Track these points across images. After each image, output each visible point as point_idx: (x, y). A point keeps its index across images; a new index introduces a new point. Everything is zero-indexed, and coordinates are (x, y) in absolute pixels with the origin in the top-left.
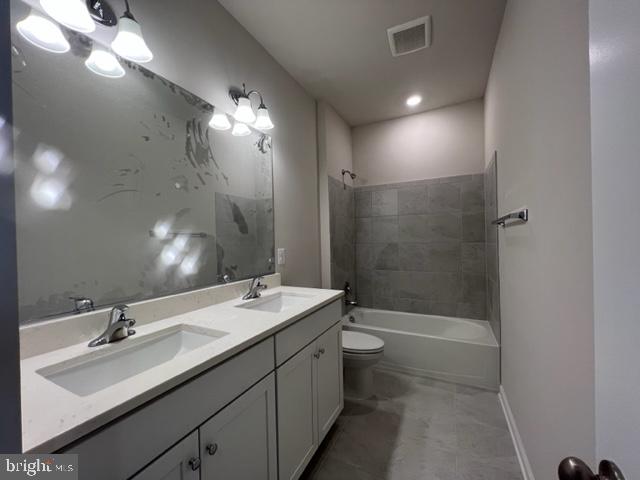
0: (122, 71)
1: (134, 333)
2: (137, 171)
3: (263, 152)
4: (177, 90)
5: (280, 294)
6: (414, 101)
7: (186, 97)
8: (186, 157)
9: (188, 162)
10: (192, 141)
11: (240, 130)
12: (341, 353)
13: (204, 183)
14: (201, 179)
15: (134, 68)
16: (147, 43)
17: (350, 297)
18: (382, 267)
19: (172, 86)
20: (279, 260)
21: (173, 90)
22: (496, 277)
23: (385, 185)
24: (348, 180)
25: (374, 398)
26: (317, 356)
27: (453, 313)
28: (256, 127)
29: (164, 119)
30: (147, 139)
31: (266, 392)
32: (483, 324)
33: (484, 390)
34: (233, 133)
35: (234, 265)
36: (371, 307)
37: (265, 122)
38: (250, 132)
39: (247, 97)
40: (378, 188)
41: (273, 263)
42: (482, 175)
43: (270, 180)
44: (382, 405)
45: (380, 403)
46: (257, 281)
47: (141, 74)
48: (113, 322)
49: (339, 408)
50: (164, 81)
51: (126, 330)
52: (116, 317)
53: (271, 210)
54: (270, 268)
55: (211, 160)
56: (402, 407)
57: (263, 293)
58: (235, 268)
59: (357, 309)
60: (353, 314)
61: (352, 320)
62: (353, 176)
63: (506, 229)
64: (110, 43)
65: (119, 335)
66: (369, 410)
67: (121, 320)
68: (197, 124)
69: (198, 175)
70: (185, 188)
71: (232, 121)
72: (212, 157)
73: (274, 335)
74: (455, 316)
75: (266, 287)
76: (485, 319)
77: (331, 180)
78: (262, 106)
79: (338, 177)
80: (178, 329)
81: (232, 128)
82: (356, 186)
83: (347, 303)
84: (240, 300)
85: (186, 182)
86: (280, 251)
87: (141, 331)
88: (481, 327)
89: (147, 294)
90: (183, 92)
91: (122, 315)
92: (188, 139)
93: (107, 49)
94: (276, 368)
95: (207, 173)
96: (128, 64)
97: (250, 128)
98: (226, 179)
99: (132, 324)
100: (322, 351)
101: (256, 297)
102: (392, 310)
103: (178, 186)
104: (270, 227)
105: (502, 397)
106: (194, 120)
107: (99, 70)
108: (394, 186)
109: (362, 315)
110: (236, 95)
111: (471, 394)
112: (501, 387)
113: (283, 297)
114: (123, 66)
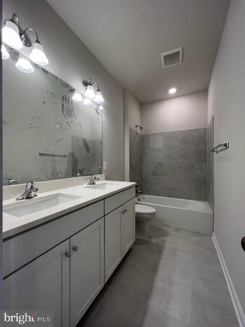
0: (33, 69)
1: (37, 196)
2: (39, 118)
3: (98, 113)
4: (58, 80)
5: (105, 183)
6: (173, 91)
7: (62, 84)
8: (62, 113)
9: (63, 115)
10: (65, 105)
11: (87, 102)
12: (135, 214)
13: (70, 126)
14: (69, 125)
15: (39, 68)
16: (46, 55)
17: (138, 189)
18: (154, 174)
19: (56, 78)
20: (104, 167)
21: (57, 80)
22: (212, 179)
23: (157, 133)
24: (138, 130)
25: (150, 237)
26: (123, 213)
27: (190, 198)
28: (95, 100)
29: (52, 94)
30: (44, 103)
31: (100, 227)
32: (205, 203)
33: (205, 235)
34: (83, 103)
35: (83, 168)
36: (149, 194)
37: (100, 98)
38: (92, 103)
39: (91, 85)
40: (154, 135)
41: (102, 169)
42: (206, 129)
43: (101, 127)
44: (154, 241)
45: (153, 239)
46: (94, 176)
47: (42, 71)
48: (28, 189)
49: (133, 241)
50: (52, 75)
51: (33, 193)
52: (29, 187)
53: (101, 143)
54: (100, 171)
55: (73, 116)
56: (164, 241)
57: (97, 183)
58: (83, 170)
59: (142, 195)
60: (139, 197)
61: (139, 200)
62: (141, 128)
63: (218, 154)
64: (29, 55)
65: (30, 196)
66: (148, 242)
67: (31, 188)
68: (67, 97)
69: (67, 122)
70: (61, 128)
71: (83, 97)
72: (74, 114)
73: (104, 199)
74: (191, 199)
75: (99, 179)
76: (206, 201)
77: (131, 130)
78: (98, 90)
79: (134, 128)
80: (57, 196)
81: (83, 101)
82: (143, 134)
83: (137, 192)
84: (86, 185)
85: (61, 125)
86: (105, 163)
87: (40, 195)
88: (204, 205)
89: (42, 179)
90: (61, 81)
91: (32, 186)
92: (63, 104)
93: (26, 58)
94: (105, 216)
95: (71, 122)
96: (36, 66)
97: (92, 101)
98: (80, 125)
99: (37, 190)
100: (126, 211)
101: (93, 184)
102: (159, 196)
103: (58, 127)
104: (100, 151)
105: (214, 238)
106: (66, 95)
107: (22, 69)
108: (162, 134)
109: (144, 198)
110: (86, 84)
111: (198, 237)
112: (213, 233)
113: (106, 185)
114: (34, 67)
